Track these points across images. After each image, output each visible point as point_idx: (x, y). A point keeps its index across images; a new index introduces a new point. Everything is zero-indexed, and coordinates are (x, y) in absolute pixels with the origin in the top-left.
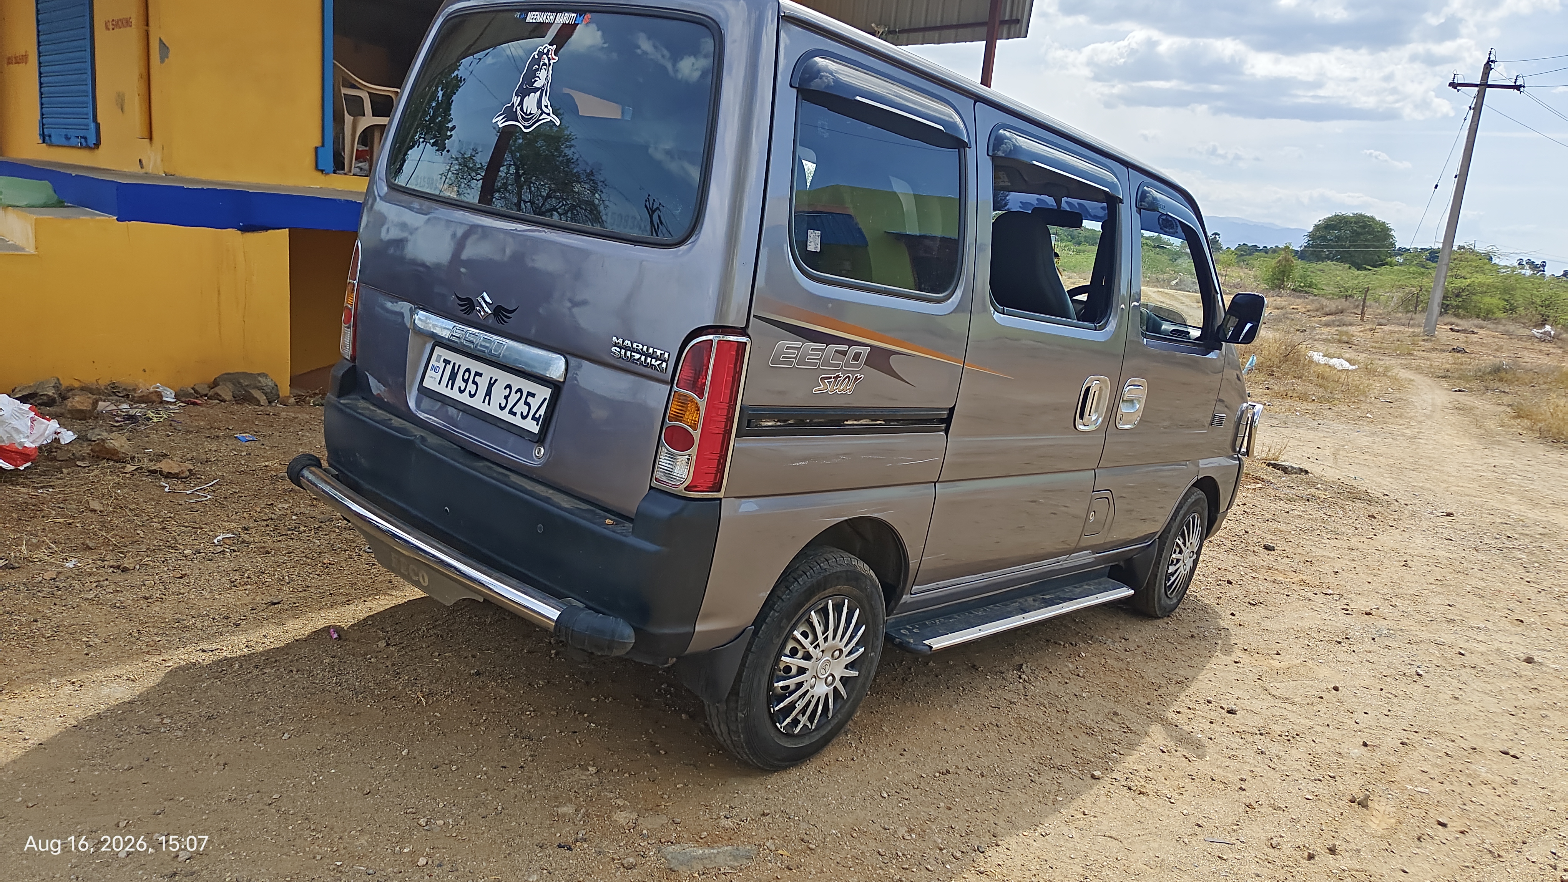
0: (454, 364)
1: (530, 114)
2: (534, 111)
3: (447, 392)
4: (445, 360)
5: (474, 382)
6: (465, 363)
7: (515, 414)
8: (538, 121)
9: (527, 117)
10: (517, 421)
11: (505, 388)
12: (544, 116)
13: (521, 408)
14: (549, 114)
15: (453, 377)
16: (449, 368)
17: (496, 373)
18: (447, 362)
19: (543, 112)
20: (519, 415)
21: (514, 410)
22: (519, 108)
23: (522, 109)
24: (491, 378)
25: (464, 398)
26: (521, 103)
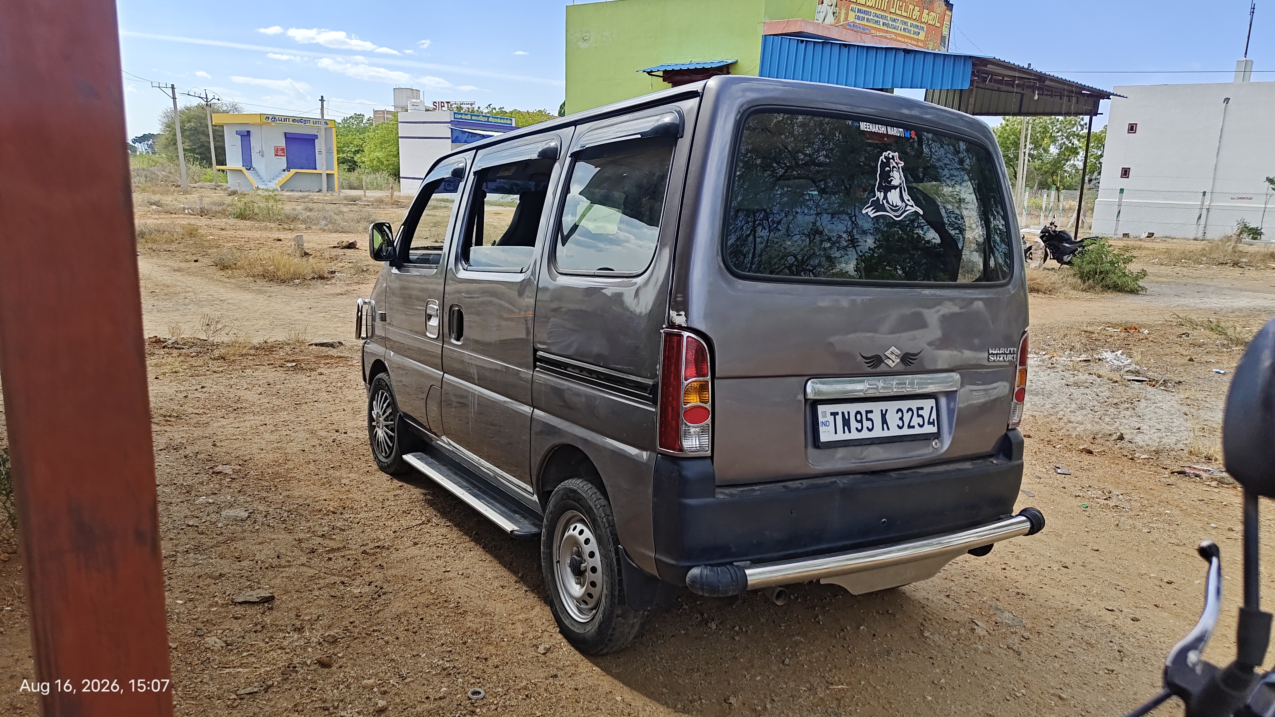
0: (843, 413)
1: (896, 206)
2: (899, 203)
3: (847, 436)
4: (832, 414)
5: (868, 419)
6: (852, 408)
7: (913, 427)
8: (905, 211)
9: (895, 208)
10: (917, 431)
11: (897, 413)
12: (908, 208)
13: (916, 421)
14: (912, 206)
15: (846, 423)
16: (839, 418)
17: (883, 405)
18: (834, 414)
19: (907, 205)
20: (917, 426)
21: (911, 425)
22: (885, 201)
23: (888, 202)
24: (882, 411)
25: (865, 434)
26: (885, 197)
